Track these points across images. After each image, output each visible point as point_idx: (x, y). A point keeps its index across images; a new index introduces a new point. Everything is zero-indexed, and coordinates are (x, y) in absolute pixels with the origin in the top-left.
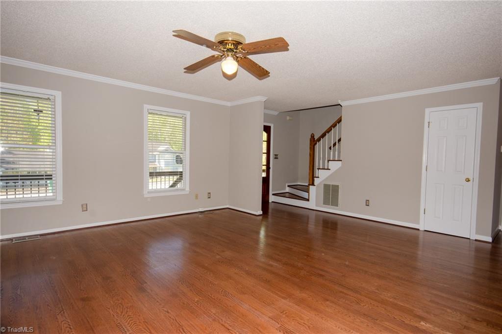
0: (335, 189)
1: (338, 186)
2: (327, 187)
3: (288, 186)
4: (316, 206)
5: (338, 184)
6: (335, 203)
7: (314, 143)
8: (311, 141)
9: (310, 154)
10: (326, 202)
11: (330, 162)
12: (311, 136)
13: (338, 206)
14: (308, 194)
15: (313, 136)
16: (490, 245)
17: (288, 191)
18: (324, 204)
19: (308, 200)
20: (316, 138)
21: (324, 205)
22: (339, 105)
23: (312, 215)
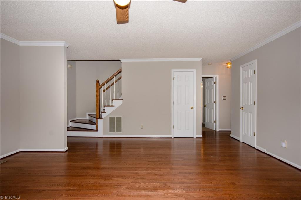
0: (119, 120)
1: (121, 118)
2: (112, 119)
3: (71, 121)
4: (104, 134)
5: (120, 116)
6: (119, 130)
7: (100, 87)
8: (97, 85)
9: (96, 95)
10: (112, 130)
11: (114, 101)
12: (97, 82)
13: (121, 132)
14: (96, 126)
15: (98, 82)
16: (202, 139)
17: (70, 126)
18: (110, 131)
19: (97, 130)
20: (101, 83)
21: (111, 133)
22: (120, 61)
23: (100, 141)
